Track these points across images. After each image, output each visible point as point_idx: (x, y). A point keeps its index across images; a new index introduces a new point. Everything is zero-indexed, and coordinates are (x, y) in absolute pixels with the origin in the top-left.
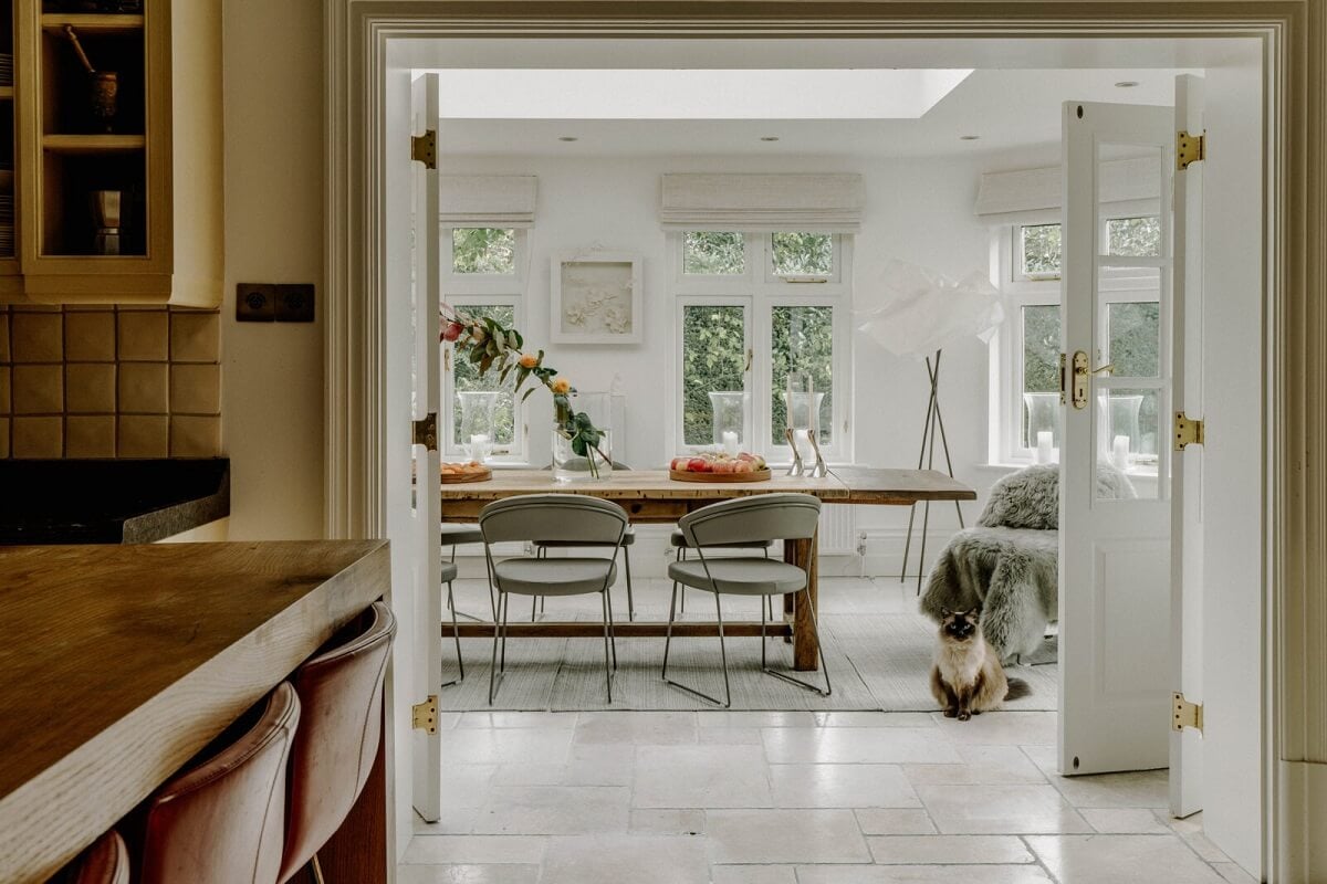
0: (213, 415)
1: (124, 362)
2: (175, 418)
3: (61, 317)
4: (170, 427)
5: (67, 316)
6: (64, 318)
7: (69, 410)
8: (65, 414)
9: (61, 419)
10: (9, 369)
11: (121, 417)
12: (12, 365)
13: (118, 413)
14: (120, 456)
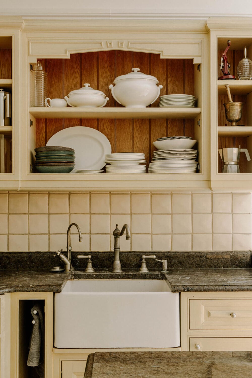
0: (249, 234)
1: (216, 213)
2: (234, 235)
3: (191, 195)
4: (232, 238)
5: (193, 195)
6: (192, 196)
7: (194, 232)
8: (192, 234)
9: (191, 235)
10: (171, 216)
11: (214, 235)
12: (172, 214)
13: (213, 233)
14: (213, 250)
